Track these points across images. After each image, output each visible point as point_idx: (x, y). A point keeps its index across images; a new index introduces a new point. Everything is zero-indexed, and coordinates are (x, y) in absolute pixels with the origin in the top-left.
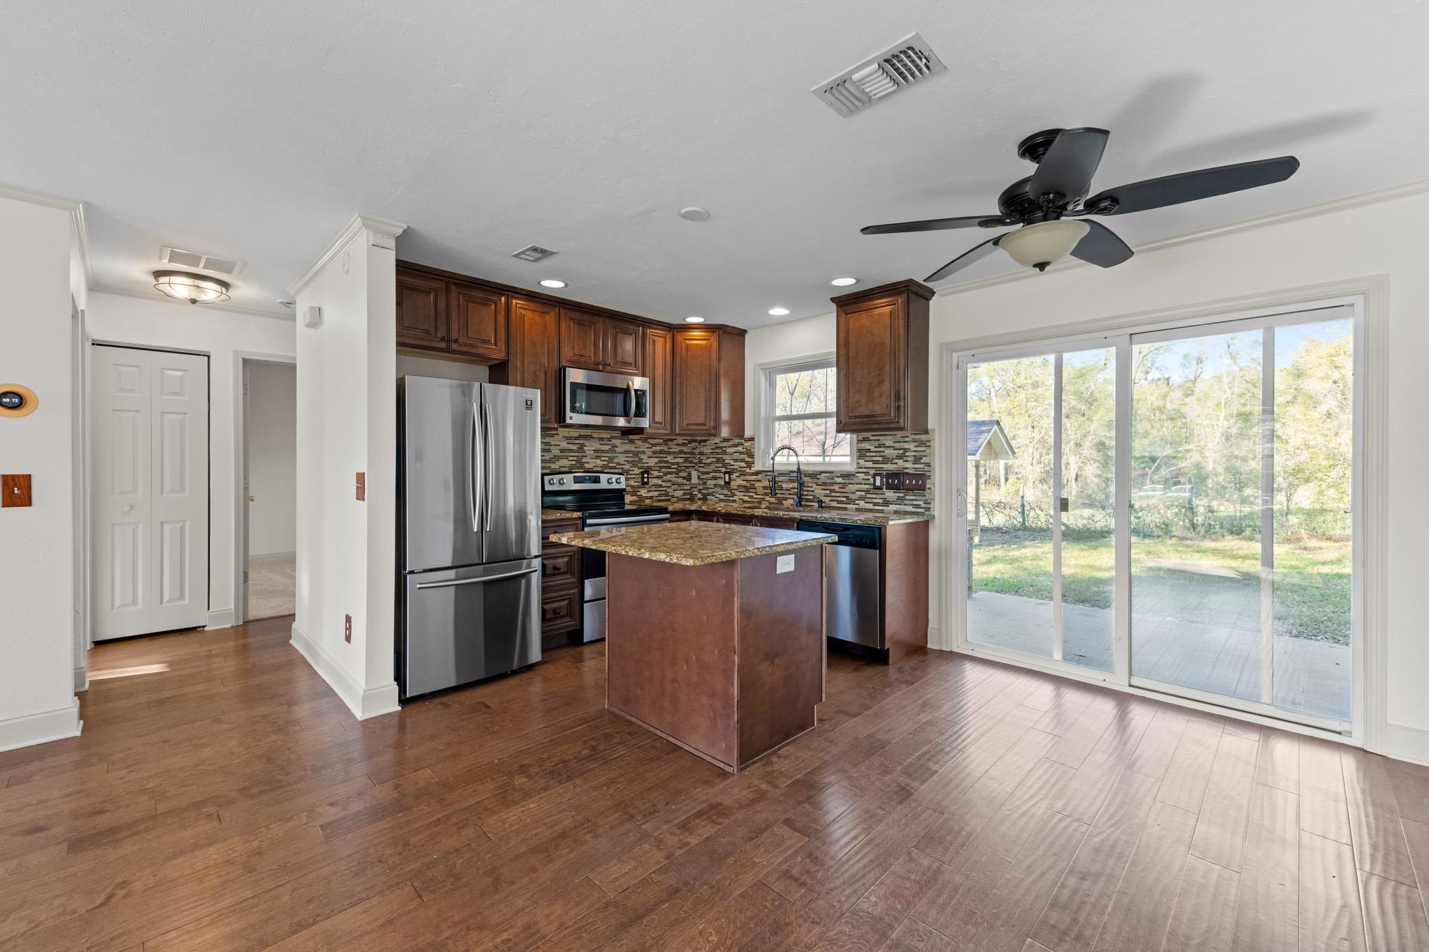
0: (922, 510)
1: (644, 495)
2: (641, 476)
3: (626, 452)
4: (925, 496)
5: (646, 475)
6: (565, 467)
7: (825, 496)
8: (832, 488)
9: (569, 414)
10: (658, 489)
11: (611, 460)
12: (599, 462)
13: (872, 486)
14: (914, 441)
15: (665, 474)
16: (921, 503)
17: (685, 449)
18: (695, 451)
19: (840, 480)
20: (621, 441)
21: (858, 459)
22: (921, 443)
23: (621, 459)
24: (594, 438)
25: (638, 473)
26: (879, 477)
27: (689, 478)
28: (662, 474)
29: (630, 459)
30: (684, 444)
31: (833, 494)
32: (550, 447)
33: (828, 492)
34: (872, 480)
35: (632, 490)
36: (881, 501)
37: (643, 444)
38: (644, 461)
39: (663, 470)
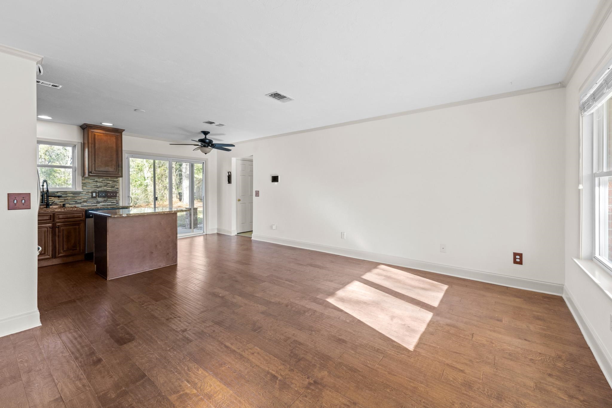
4: (116, 199)
7: (60, 202)
13: (91, 197)
14: (111, 180)
16: (115, 201)
19: (72, 195)
21: (82, 186)
22: (114, 181)
26: (95, 193)
31: (66, 201)
33: (63, 200)
34: (90, 194)
36: (96, 202)
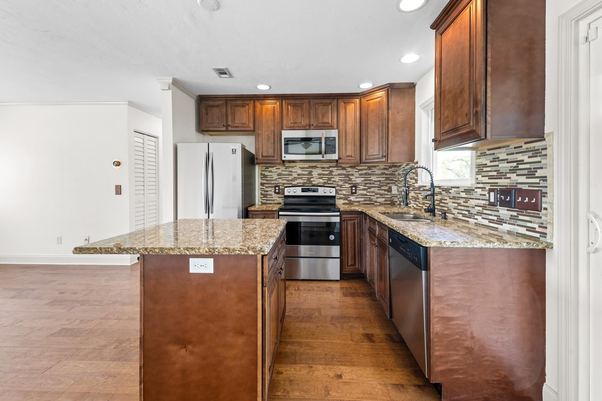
0: (537, 235)
1: (352, 200)
2: (350, 189)
3: (339, 175)
4: (541, 218)
5: (354, 188)
6: (301, 183)
8: (459, 201)
9: (283, 155)
10: (363, 197)
11: (329, 179)
12: (321, 181)
13: (488, 203)
14: (529, 151)
15: (370, 188)
16: (536, 226)
17: (386, 172)
18: (395, 173)
19: (463, 195)
20: (336, 168)
21: (476, 175)
22: (536, 152)
23: (337, 179)
24: (318, 167)
25: (349, 187)
26: (493, 193)
27: (390, 190)
28: (367, 188)
29: (343, 179)
30: (385, 169)
32: (292, 173)
33: (457, 205)
34: (487, 195)
35: (344, 197)
37: (351, 170)
38: (352, 180)
39: (367, 185)
